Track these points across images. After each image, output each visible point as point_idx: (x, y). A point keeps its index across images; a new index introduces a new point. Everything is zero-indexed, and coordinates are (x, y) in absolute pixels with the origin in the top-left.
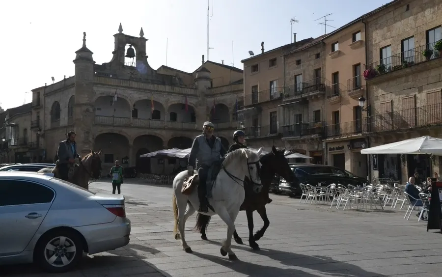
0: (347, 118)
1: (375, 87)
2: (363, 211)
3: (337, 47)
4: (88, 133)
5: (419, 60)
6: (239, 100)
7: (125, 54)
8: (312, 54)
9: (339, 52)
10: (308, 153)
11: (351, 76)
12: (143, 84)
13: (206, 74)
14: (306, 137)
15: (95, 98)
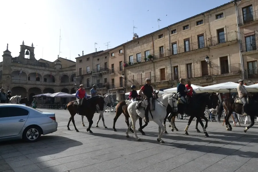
0: (117, 81)
1: (127, 70)
3: (113, 55)
4: (8, 87)
6: (73, 74)
7: (25, 54)
8: (104, 56)
9: (114, 56)
10: (102, 95)
11: (119, 66)
12: (33, 66)
13: (59, 63)
14: (101, 88)
15: (12, 72)
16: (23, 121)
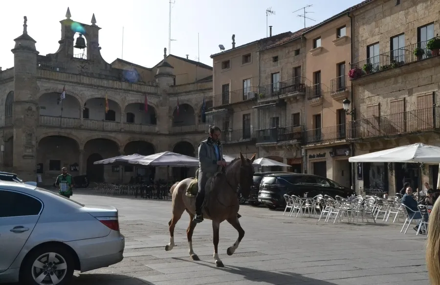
0: (329, 122)
1: (361, 89)
2: (355, 224)
3: (319, 43)
4: (31, 135)
5: (410, 60)
6: (206, 100)
7: (74, 44)
8: (292, 50)
9: (322, 49)
10: (285, 160)
11: (334, 75)
12: (95, 80)
13: (168, 70)
14: (283, 143)
15: (39, 95)
16: (23, 231)
